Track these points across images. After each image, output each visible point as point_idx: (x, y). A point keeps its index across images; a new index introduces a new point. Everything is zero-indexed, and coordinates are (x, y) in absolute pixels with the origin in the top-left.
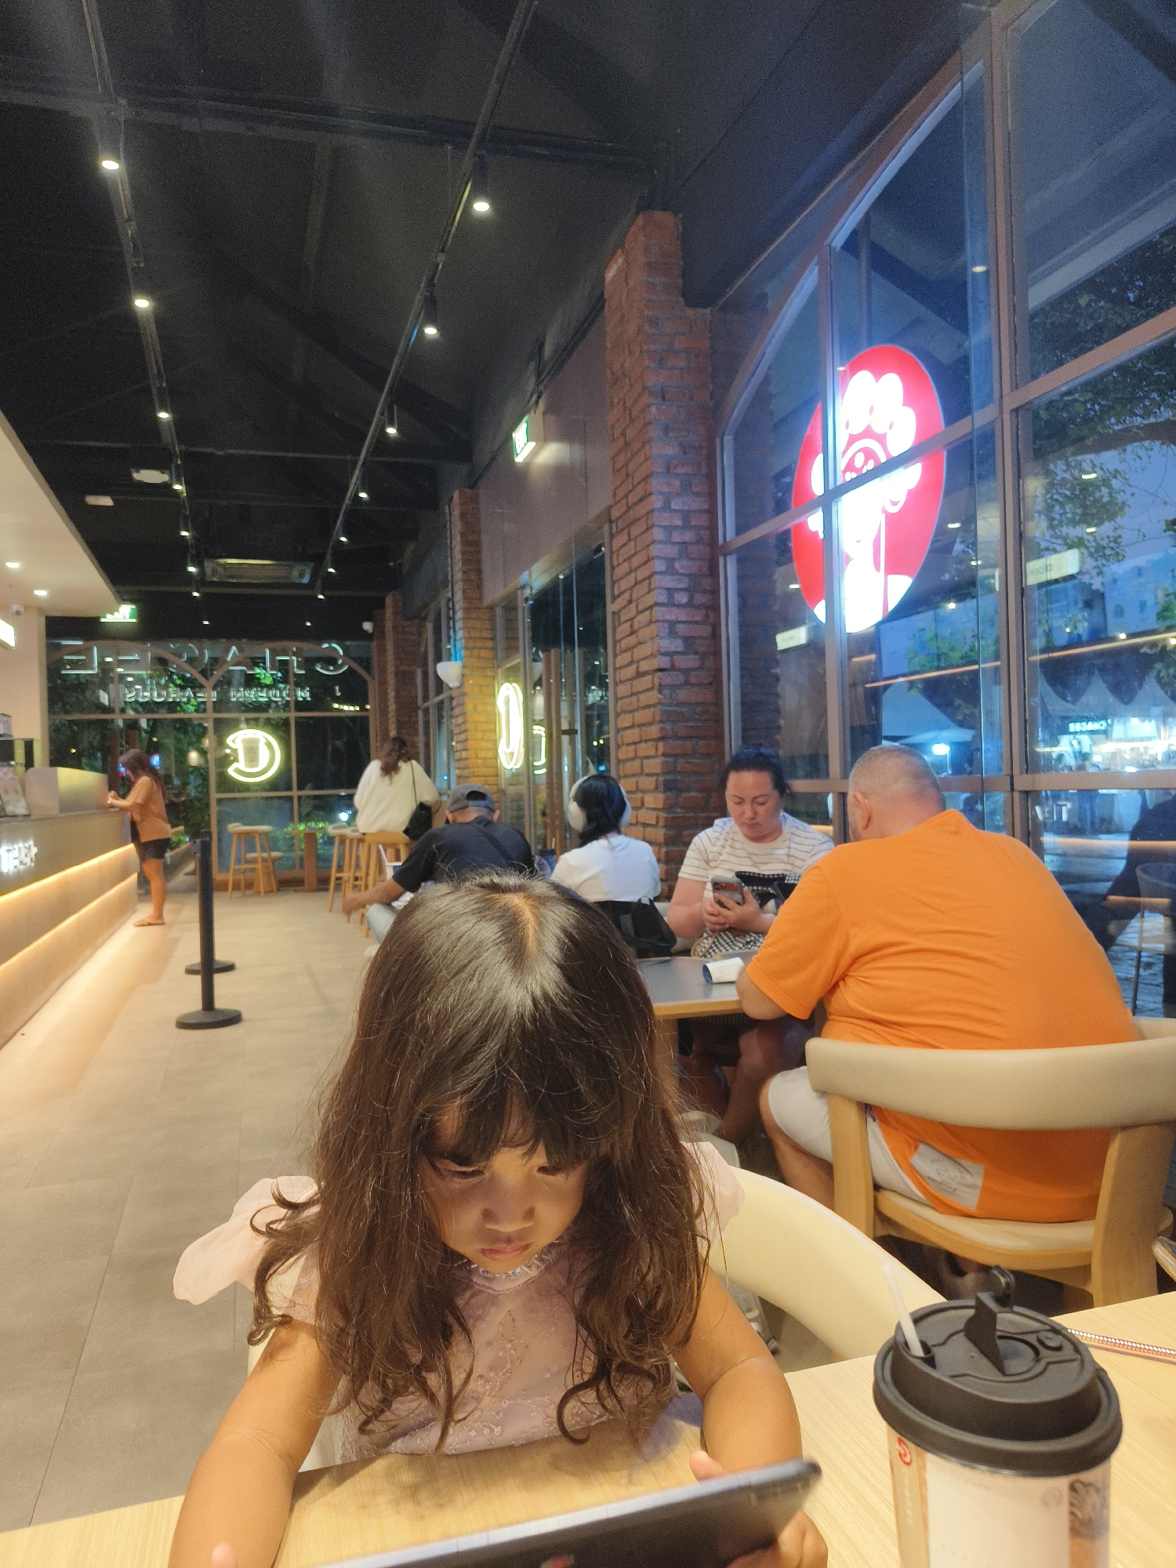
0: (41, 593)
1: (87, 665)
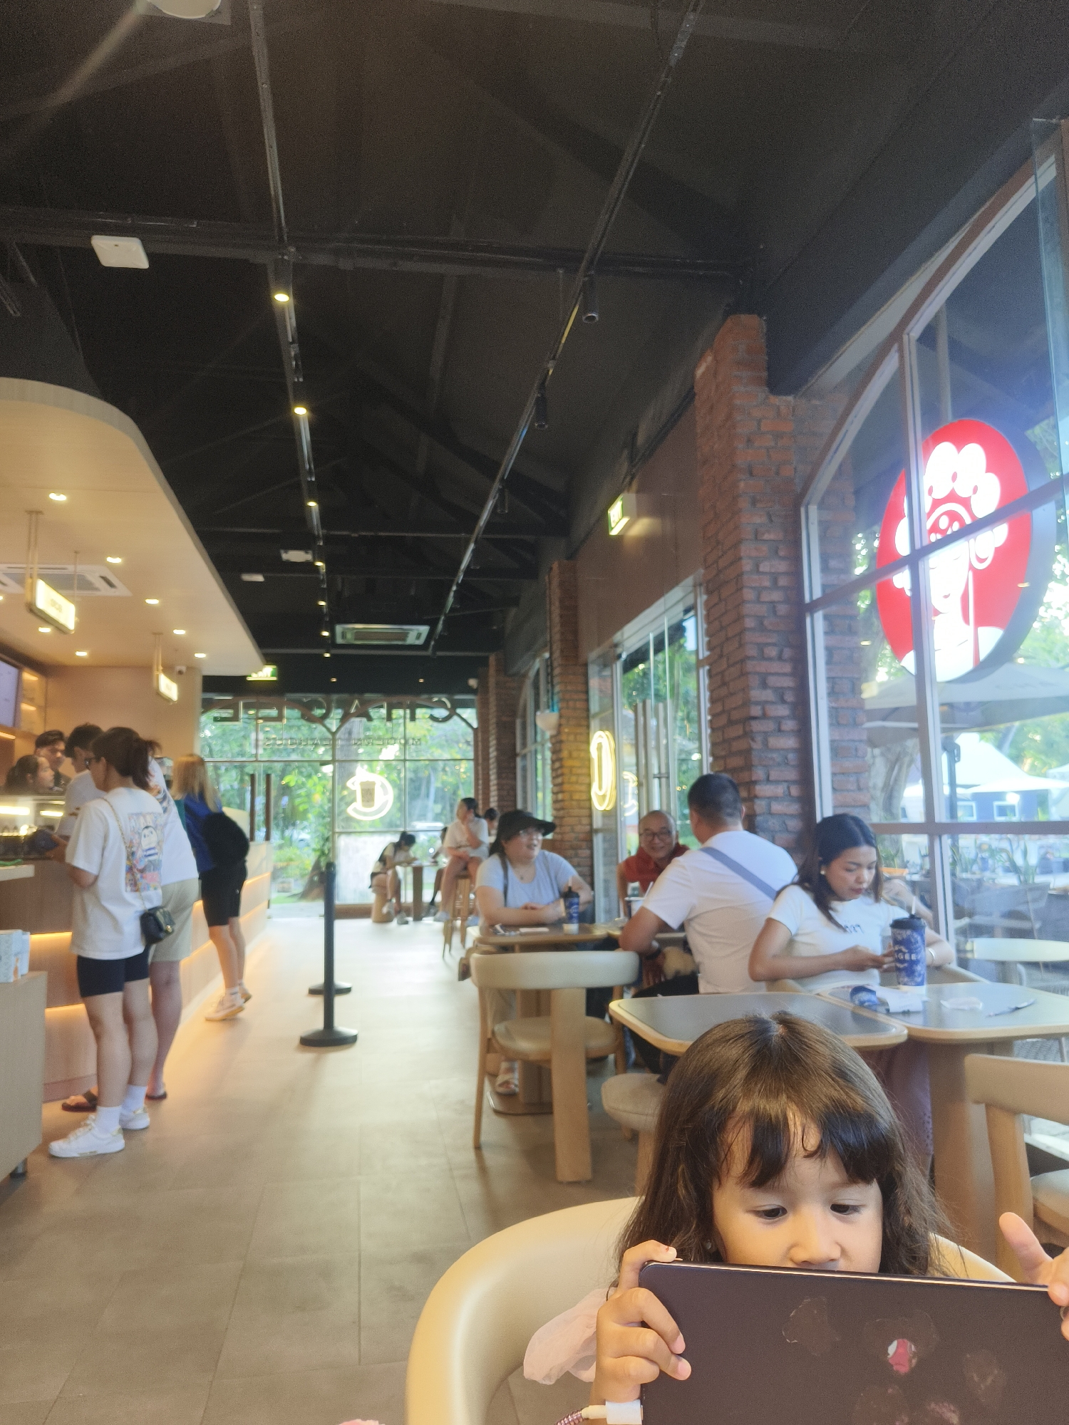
0: (201, 656)
1: (235, 718)
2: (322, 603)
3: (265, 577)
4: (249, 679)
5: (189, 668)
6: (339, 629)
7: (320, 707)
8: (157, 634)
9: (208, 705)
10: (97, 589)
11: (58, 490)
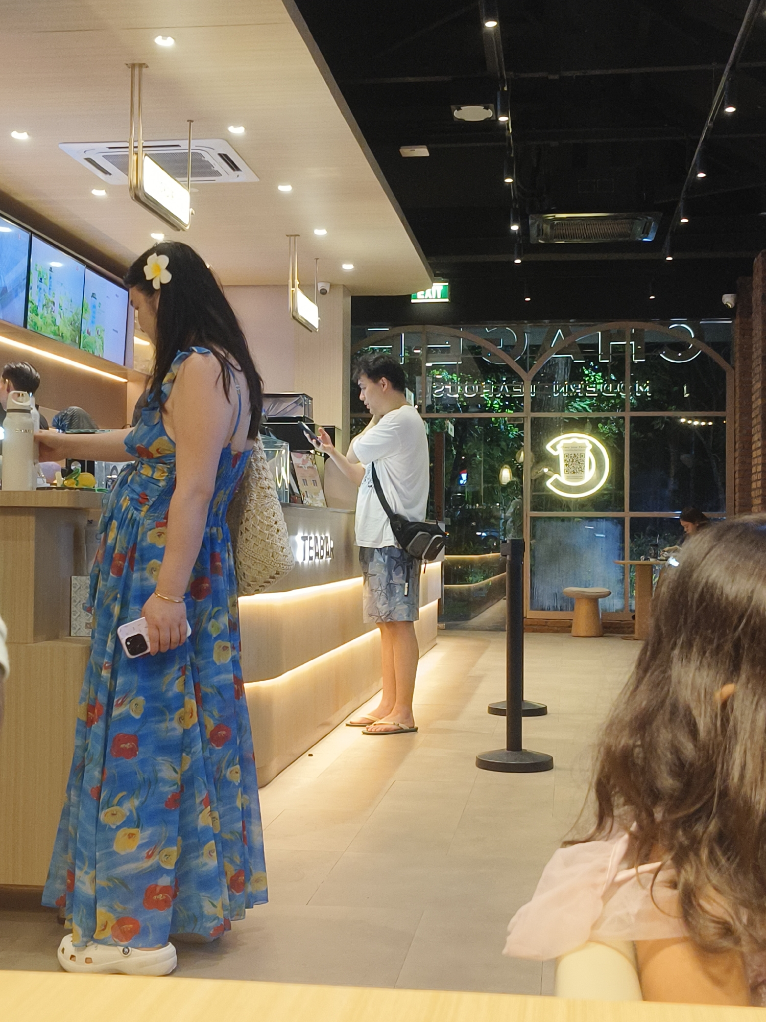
0: (348, 267)
2: (509, 180)
3: (430, 150)
4: (413, 301)
6: (533, 220)
8: (293, 235)
10: (217, 174)
11: (165, 30)
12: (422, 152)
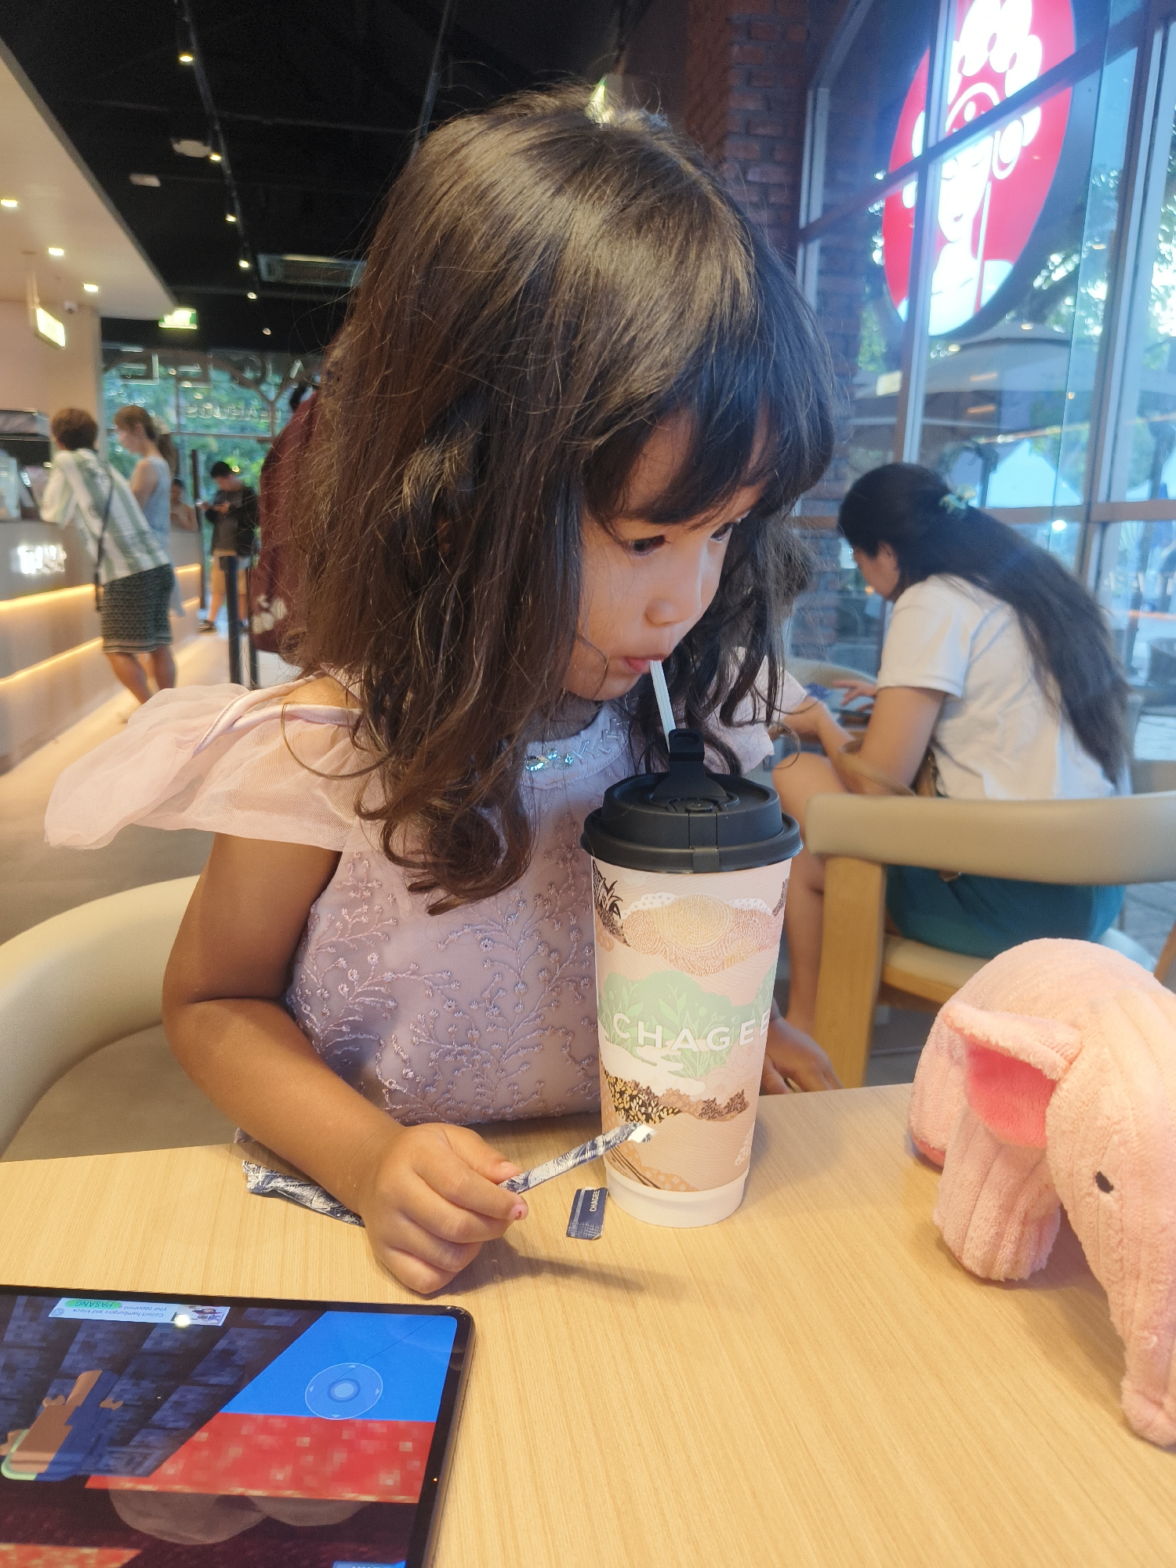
0: (91, 289)
1: (148, 375)
3: (161, 180)
4: (162, 325)
5: (80, 306)
6: (263, 260)
7: (254, 369)
8: (28, 253)
9: (111, 359)
12: (153, 181)
